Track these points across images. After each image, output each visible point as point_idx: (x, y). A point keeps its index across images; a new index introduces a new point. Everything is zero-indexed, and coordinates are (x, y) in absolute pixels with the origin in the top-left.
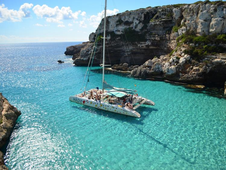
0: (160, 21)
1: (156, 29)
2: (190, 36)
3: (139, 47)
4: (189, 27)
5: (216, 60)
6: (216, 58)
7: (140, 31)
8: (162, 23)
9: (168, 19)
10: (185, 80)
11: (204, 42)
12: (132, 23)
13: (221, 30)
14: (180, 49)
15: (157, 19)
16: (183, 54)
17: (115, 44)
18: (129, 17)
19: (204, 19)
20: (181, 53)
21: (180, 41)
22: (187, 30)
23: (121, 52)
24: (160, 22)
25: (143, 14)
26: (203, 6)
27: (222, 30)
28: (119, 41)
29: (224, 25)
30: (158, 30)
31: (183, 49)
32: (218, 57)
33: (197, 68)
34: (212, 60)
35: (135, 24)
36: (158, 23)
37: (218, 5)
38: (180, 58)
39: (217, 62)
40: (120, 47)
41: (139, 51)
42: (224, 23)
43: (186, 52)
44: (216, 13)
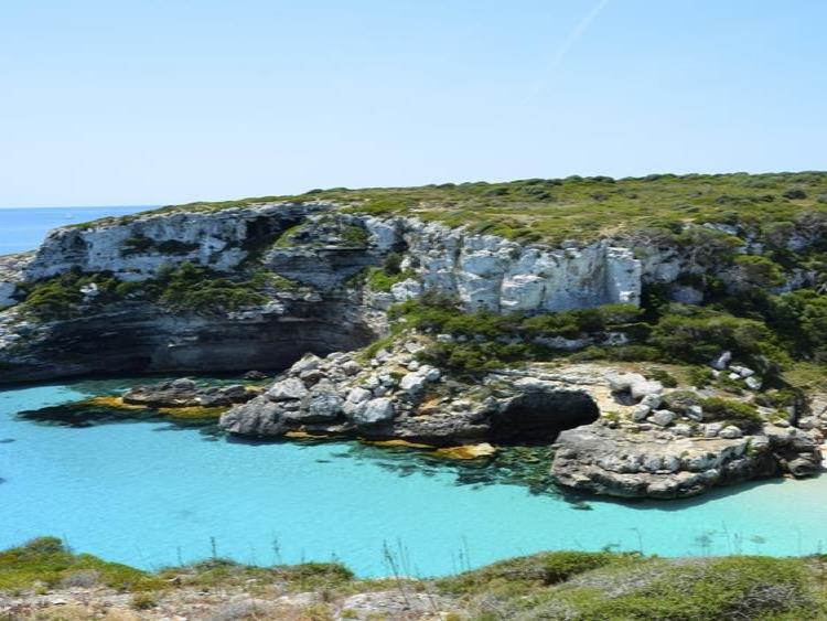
0: (317, 248)
1: (303, 266)
2: (436, 312)
3: (235, 319)
4: (432, 283)
5: (526, 381)
6: (526, 375)
7: (233, 271)
8: (326, 256)
9: (348, 245)
10: (425, 436)
11: (484, 333)
12: (196, 246)
13: (537, 303)
14: (402, 345)
15: (306, 243)
16: (414, 364)
17: (124, 312)
18: (178, 228)
19: (482, 271)
20: (409, 361)
21: (402, 320)
22: (424, 294)
23: (153, 334)
24: (317, 252)
25: (242, 221)
26: (475, 239)
27: (541, 303)
28: (138, 302)
29: (547, 291)
30: (312, 271)
31: (415, 349)
32: (531, 373)
33: (466, 402)
34: (514, 380)
35: (207, 252)
36: (308, 254)
37: (523, 245)
38: (404, 375)
39: (529, 387)
40: (147, 319)
41: (235, 330)
42: (544, 289)
43: (422, 358)
44: (519, 263)
